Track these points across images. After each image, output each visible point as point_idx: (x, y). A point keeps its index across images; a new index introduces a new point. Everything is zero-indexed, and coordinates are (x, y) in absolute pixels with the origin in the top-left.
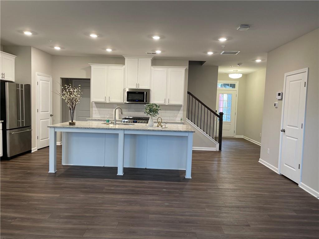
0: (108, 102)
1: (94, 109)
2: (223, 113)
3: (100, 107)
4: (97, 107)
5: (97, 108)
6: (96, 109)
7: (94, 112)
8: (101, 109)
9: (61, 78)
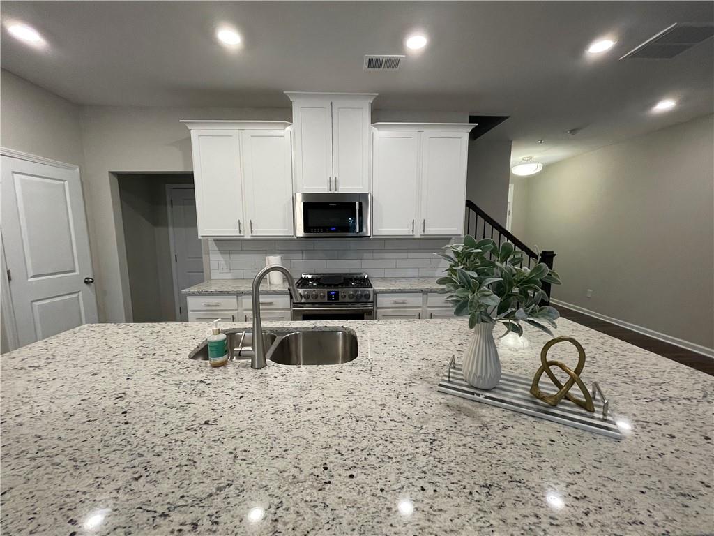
0: (248, 236)
1: (212, 257)
2: (553, 252)
3: (230, 252)
4: (222, 251)
5: (221, 253)
6: (219, 256)
7: (213, 265)
8: (233, 256)
9: (110, 172)
